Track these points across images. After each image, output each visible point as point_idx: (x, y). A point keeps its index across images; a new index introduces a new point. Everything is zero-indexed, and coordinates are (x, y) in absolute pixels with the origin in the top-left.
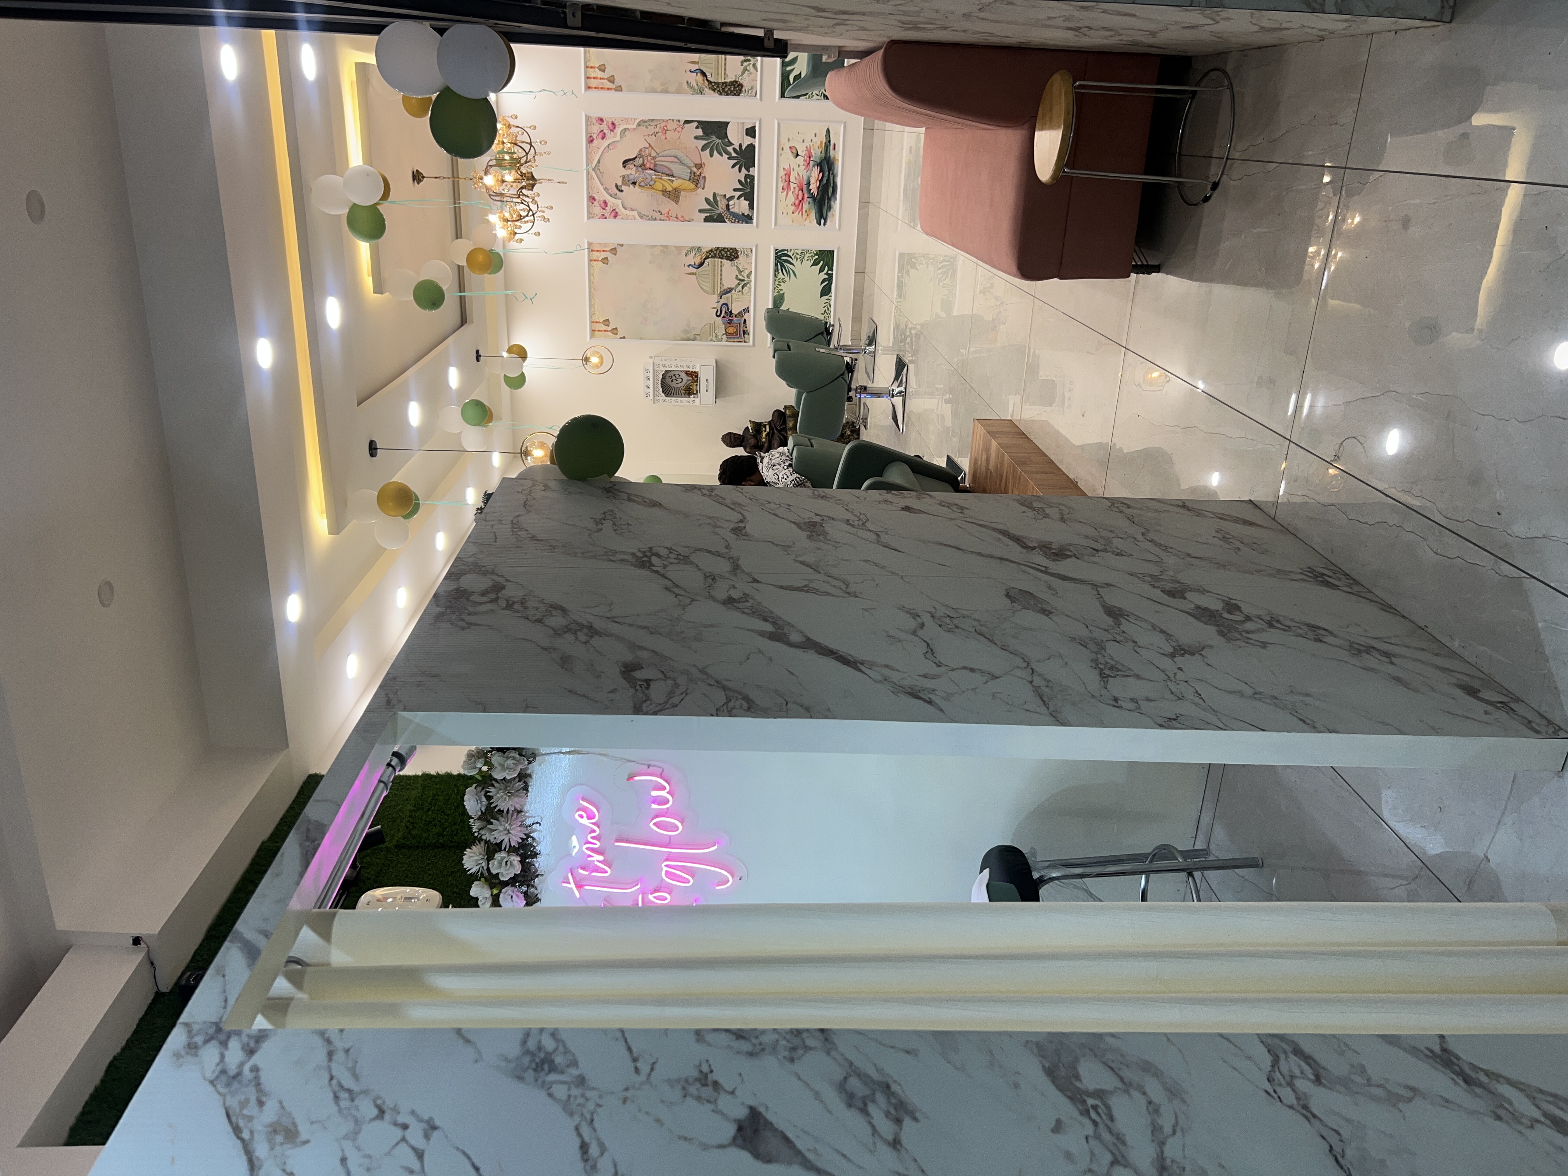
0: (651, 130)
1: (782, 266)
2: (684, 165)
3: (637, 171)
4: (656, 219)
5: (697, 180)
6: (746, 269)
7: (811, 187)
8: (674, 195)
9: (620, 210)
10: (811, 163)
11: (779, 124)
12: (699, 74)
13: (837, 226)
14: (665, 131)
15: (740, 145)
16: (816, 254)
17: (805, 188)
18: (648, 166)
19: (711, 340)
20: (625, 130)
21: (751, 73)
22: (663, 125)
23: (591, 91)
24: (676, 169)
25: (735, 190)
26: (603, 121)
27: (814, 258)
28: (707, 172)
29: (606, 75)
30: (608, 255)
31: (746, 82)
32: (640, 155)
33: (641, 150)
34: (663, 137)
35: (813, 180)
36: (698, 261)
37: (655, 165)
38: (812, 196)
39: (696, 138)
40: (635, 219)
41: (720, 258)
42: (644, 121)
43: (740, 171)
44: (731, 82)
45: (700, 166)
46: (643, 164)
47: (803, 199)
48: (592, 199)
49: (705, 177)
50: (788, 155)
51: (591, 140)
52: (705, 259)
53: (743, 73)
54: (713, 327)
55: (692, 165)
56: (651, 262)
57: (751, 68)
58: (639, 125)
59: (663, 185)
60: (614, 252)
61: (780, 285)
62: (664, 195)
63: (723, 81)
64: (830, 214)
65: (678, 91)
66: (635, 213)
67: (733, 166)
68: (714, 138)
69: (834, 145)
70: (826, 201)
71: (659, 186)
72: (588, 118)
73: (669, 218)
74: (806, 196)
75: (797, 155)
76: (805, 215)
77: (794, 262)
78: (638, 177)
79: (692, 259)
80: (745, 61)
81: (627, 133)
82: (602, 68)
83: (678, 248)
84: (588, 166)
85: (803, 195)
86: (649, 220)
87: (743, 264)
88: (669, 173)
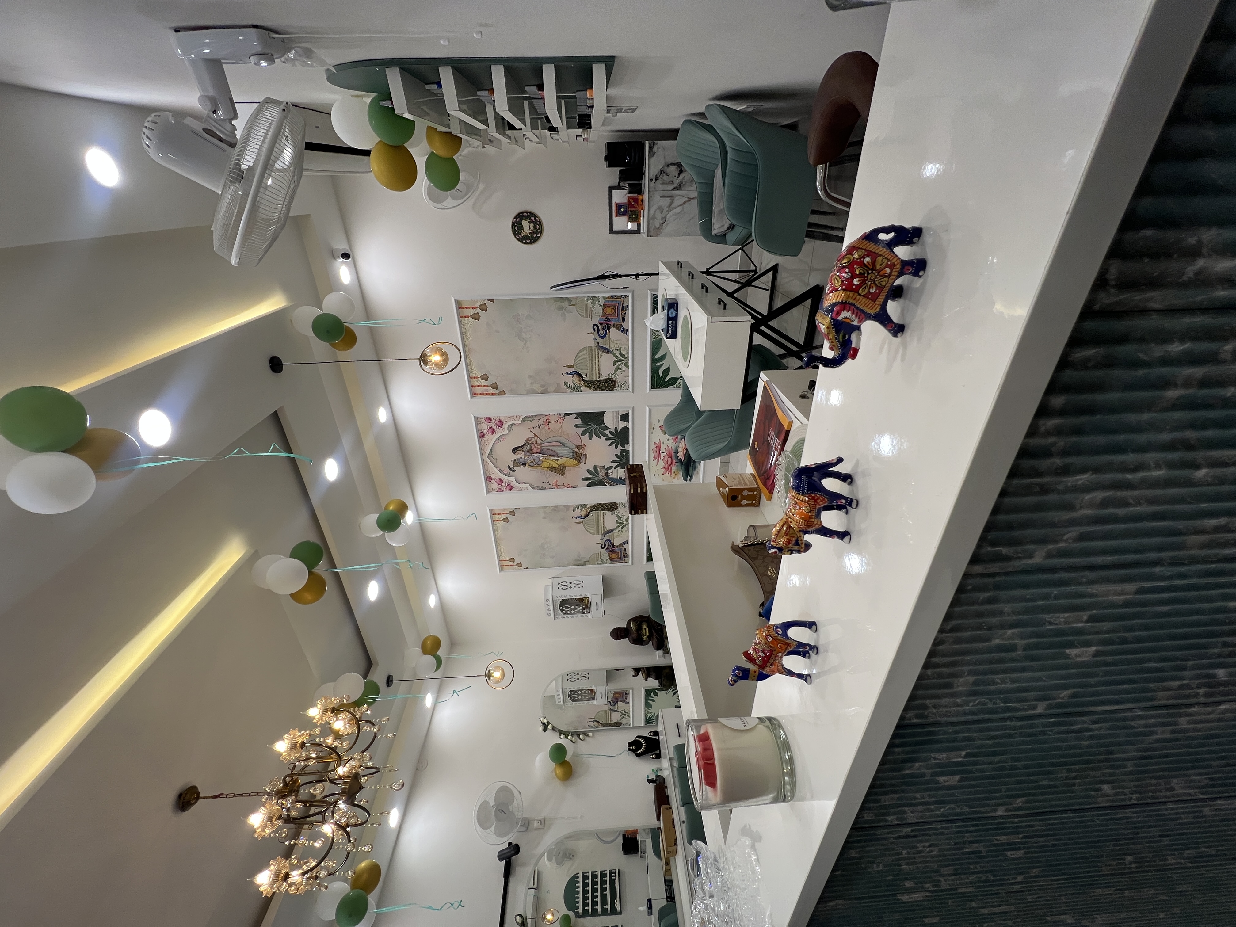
0: (535, 423)
3: (526, 455)
4: (545, 488)
5: (579, 457)
6: (624, 516)
7: (678, 455)
8: (560, 470)
9: (515, 485)
10: (679, 437)
11: (650, 410)
12: (575, 375)
14: (548, 423)
15: (616, 429)
17: (673, 455)
18: (535, 450)
19: (598, 564)
20: (512, 425)
21: (623, 371)
22: (545, 419)
23: (477, 397)
24: (560, 450)
25: (612, 462)
26: (491, 420)
28: (587, 451)
29: (489, 383)
30: (508, 516)
32: (527, 443)
33: (528, 439)
34: (547, 428)
35: (680, 449)
36: (583, 513)
37: (542, 450)
38: (680, 461)
39: (576, 426)
40: (527, 490)
41: (602, 510)
42: (528, 417)
43: (616, 447)
44: (605, 379)
45: (580, 447)
46: (531, 450)
47: (672, 463)
48: (489, 479)
49: (586, 455)
50: (658, 432)
51: (481, 435)
52: (589, 512)
53: (616, 371)
54: (598, 556)
55: (574, 446)
57: (623, 367)
58: (524, 420)
59: (550, 464)
60: (513, 514)
62: (550, 470)
64: (695, 473)
65: (557, 391)
66: (528, 486)
67: (610, 445)
68: (592, 425)
70: (692, 463)
71: (546, 464)
72: (476, 419)
73: (557, 486)
74: (674, 461)
76: (673, 475)
78: (527, 460)
79: (578, 513)
80: (617, 361)
81: (513, 427)
82: (485, 378)
83: (567, 507)
84: (482, 455)
85: (672, 460)
86: (540, 489)
87: (621, 513)
88: (554, 454)
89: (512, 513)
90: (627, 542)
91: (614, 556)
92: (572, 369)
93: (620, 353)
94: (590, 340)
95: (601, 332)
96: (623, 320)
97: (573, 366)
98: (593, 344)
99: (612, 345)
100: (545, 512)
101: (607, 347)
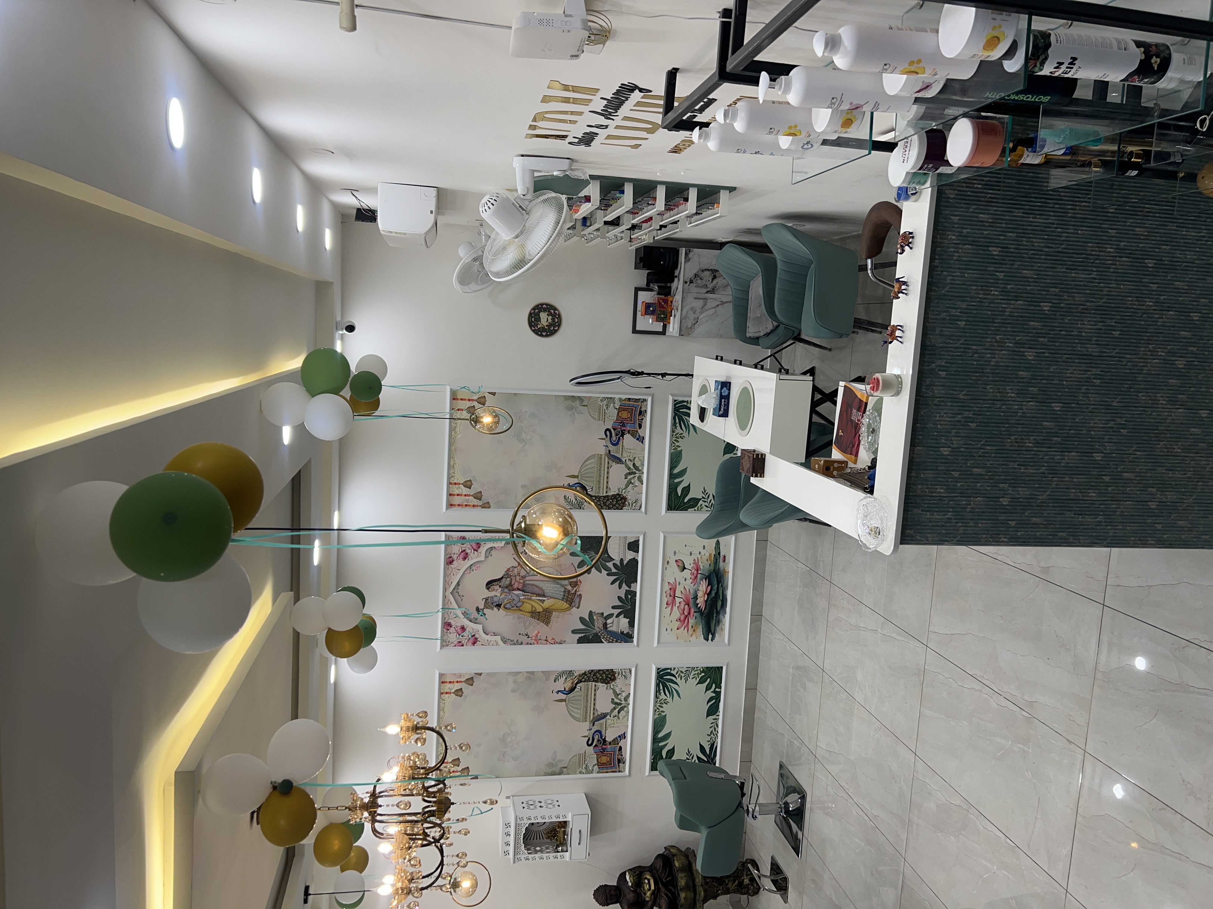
1: (665, 685)
2: (558, 583)
3: (502, 592)
4: (522, 644)
5: (571, 598)
6: (623, 691)
7: (698, 601)
8: (544, 616)
9: (481, 635)
10: (699, 576)
11: (665, 537)
12: (579, 488)
13: (727, 642)
15: (622, 560)
16: (703, 672)
17: (691, 601)
18: (515, 586)
19: (581, 773)
20: (491, 548)
21: (636, 486)
23: (454, 508)
24: (549, 587)
25: (613, 607)
27: (700, 676)
28: (582, 590)
29: (472, 492)
30: (463, 685)
31: (630, 495)
32: (507, 575)
33: (508, 570)
35: (700, 594)
36: (568, 685)
37: (524, 585)
38: (699, 611)
40: (497, 644)
41: (593, 681)
43: (620, 587)
44: (613, 495)
45: (575, 584)
46: (510, 585)
47: (689, 613)
48: (447, 625)
49: (580, 595)
50: (674, 568)
51: (449, 561)
53: (627, 486)
54: (582, 758)
55: (567, 583)
56: (513, 691)
57: (636, 481)
59: (532, 606)
61: (662, 707)
62: (532, 617)
63: (605, 494)
64: (718, 629)
66: (498, 638)
67: (612, 583)
68: (593, 554)
69: (724, 557)
70: (715, 615)
71: (527, 607)
73: (537, 641)
74: (692, 610)
75: (684, 568)
76: (691, 631)
77: (678, 681)
78: (504, 599)
79: (562, 684)
80: (630, 474)
81: (493, 552)
82: (468, 484)
83: (546, 674)
84: (445, 590)
85: (690, 609)
86: (514, 644)
87: (619, 687)
88: (539, 592)
89: (470, 681)
90: (623, 736)
91: (604, 759)
92: (576, 481)
93: (634, 464)
94: (600, 447)
95: (614, 438)
96: (640, 426)
97: (577, 477)
98: (603, 451)
99: (625, 455)
100: (515, 681)
101: (619, 456)
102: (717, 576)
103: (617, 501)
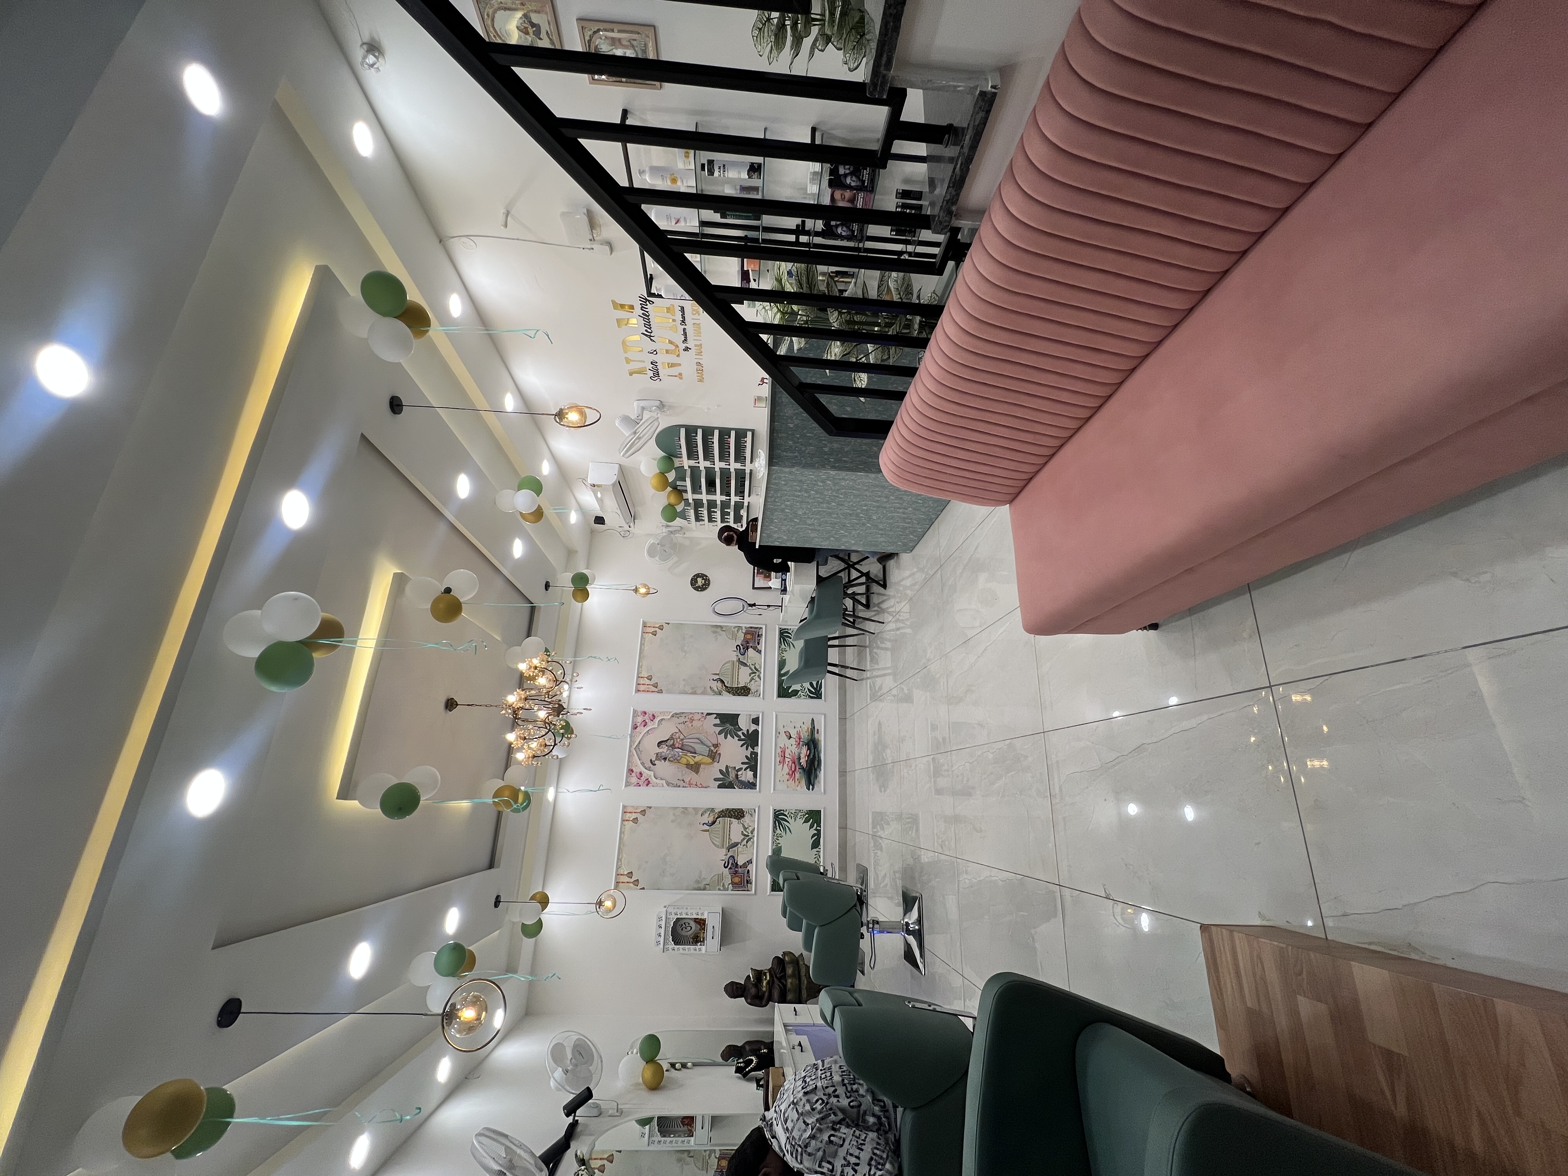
0: (682, 719)
1: (780, 823)
2: (705, 745)
3: (668, 749)
4: (679, 786)
5: (714, 756)
6: (750, 826)
7: (801, 761)
8: (695, 768)
9: (653, 780)
10: (801, 743)
11: (776, 715)
12: (719, 682)
13: (823, 791)
14: (692, 720)
15: (748, 731)
16: (807, 814)
17: (797, 761)
18: (677, 746)
19: (719, 889)
20: (662, 719)
21: (756, 681)
22: (690, 716)
23: (639, 694)
25: (743, 763)
26: (646, 714)
27: (805, 817)
28: (721, 750)
29: (652, 682)
30: (639, 816)
31: (753, 687)
32: (671, 738)
33: (672, 734)
34: (690, 725)
35: (802, 756)
36: (711, 820)
37: (682, 745)
38: (802, 768)
39: (715, 725)
40: (663, 786)
41: (729, 817)
42: (676, 714)
43: (747, 749)
44: (742, 687)
45: (716, 746)
47: (795, 770)
48: (631, 771)
49: (720, 754)
50: (783, 736)
51: (635, 727)
52: (717, 819)
53: (750, 681)
54: (721, 877)
55: (711, 745)
56: (673, 821)
57: (756, 678)
58: (672, 716)
59: (687, 760)
61: (778, 840)
62: (687, 768)
63: (736, 686)
64: (816, 782)
65: (704, 693)
66: (664, 782)
67: (742, 746)
68: (728, 725)
69: (818, 730)
70: (813, 772)
71: (684, 761)
72: (635, 711)
73: (690, 785)
74: (798, 768)
75: (791, 737)
76: (797, 782)
77: (789, 819)
78: (669, 754)
79: (706, 818)
80: (753, 673)
81: (663, 721)
82: (650, 678)
83: (696, 810)
84: (631, 746)
85: (795, 766)
86: (674, 787)
87: (747, 822)
89: (643, 812)
90: (750, 862)
91: (737, 880)
92: (718, 677)
93: (755, 667)
94: (734, 656)
95: (742, 650)
96: (759, 644)
97: (718, 674)
98: (735, 659)
99: (749, 661)
100: (674, 815)
101: (746, 662)
102: (813, 744)
103: (744, 690)
